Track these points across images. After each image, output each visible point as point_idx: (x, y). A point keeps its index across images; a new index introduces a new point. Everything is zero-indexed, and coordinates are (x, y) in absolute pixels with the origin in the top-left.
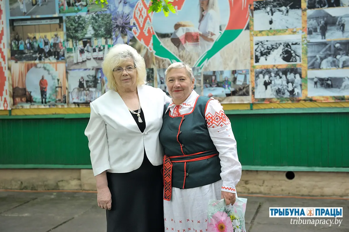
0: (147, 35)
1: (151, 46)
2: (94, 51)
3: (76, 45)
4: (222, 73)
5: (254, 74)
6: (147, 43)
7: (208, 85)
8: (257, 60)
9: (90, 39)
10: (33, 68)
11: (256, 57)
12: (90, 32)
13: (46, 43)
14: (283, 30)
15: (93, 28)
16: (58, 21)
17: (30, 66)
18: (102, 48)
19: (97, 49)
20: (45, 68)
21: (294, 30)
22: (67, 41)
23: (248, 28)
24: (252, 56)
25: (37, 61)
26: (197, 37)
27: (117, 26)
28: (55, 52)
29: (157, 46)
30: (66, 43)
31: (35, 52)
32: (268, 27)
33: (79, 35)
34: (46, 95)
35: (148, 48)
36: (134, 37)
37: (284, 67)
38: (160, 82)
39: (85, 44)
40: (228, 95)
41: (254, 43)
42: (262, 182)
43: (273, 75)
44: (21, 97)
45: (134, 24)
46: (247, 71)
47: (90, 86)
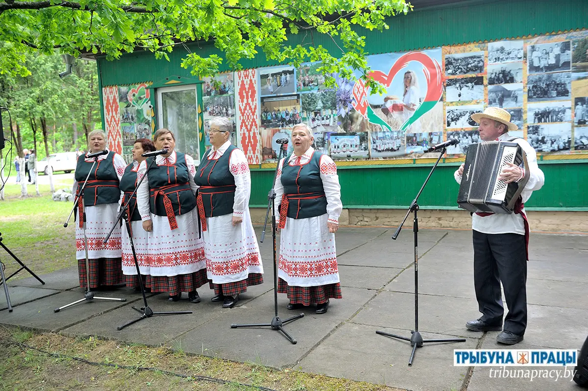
0: (363, 106)
1: (366, 115)
2: (323, 119)
3: (309, 115)
4: (421, 134)
5: (446, 135)
6: (363, 113)
7: (410, 144)
8: (449, 125)
9: (319, 110)
10: (278, 132)
11: (448, 122)
12: (320, 105)
13: (287, 114)
14: (469, 101)
15: (322, 102)
16: (296, 97)
17: (275, 132)
18: (329, 117)
19: (325, 118)
20: (286, 133)
21: (478, 101)
22: (303, 112)
23: (442, 100)
24: (445, 121)
25: (280, 128)
26: (402, 107)
27: (340, 100)
28: (293, 121)
29: (371, 115)
30: (302, 113)
31: (279, 121)
32: (458, 98)
33: (312, 108)
34: (286, 153)
35: (364, 116)
36: (353, 108)
37: (470, 130)
38: (373, 143)
39: (316, 114)
40: (426, 152)
41: (447, 112)
42: (452, 218)
43: (461, 136)
44: (268, 154)
45: (353, 98)
46: (441, 133)
47: (319, 146)
